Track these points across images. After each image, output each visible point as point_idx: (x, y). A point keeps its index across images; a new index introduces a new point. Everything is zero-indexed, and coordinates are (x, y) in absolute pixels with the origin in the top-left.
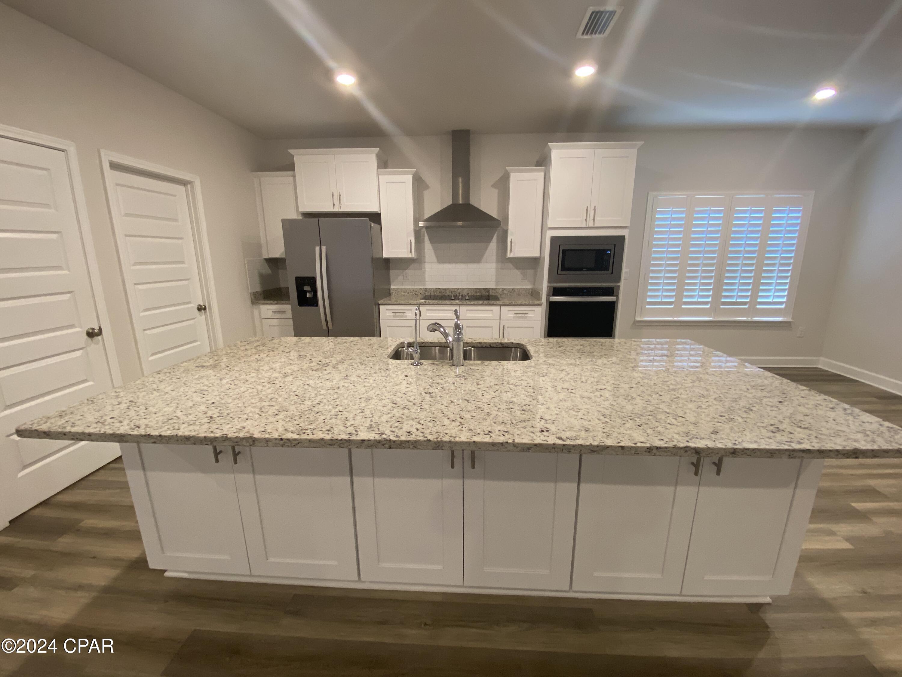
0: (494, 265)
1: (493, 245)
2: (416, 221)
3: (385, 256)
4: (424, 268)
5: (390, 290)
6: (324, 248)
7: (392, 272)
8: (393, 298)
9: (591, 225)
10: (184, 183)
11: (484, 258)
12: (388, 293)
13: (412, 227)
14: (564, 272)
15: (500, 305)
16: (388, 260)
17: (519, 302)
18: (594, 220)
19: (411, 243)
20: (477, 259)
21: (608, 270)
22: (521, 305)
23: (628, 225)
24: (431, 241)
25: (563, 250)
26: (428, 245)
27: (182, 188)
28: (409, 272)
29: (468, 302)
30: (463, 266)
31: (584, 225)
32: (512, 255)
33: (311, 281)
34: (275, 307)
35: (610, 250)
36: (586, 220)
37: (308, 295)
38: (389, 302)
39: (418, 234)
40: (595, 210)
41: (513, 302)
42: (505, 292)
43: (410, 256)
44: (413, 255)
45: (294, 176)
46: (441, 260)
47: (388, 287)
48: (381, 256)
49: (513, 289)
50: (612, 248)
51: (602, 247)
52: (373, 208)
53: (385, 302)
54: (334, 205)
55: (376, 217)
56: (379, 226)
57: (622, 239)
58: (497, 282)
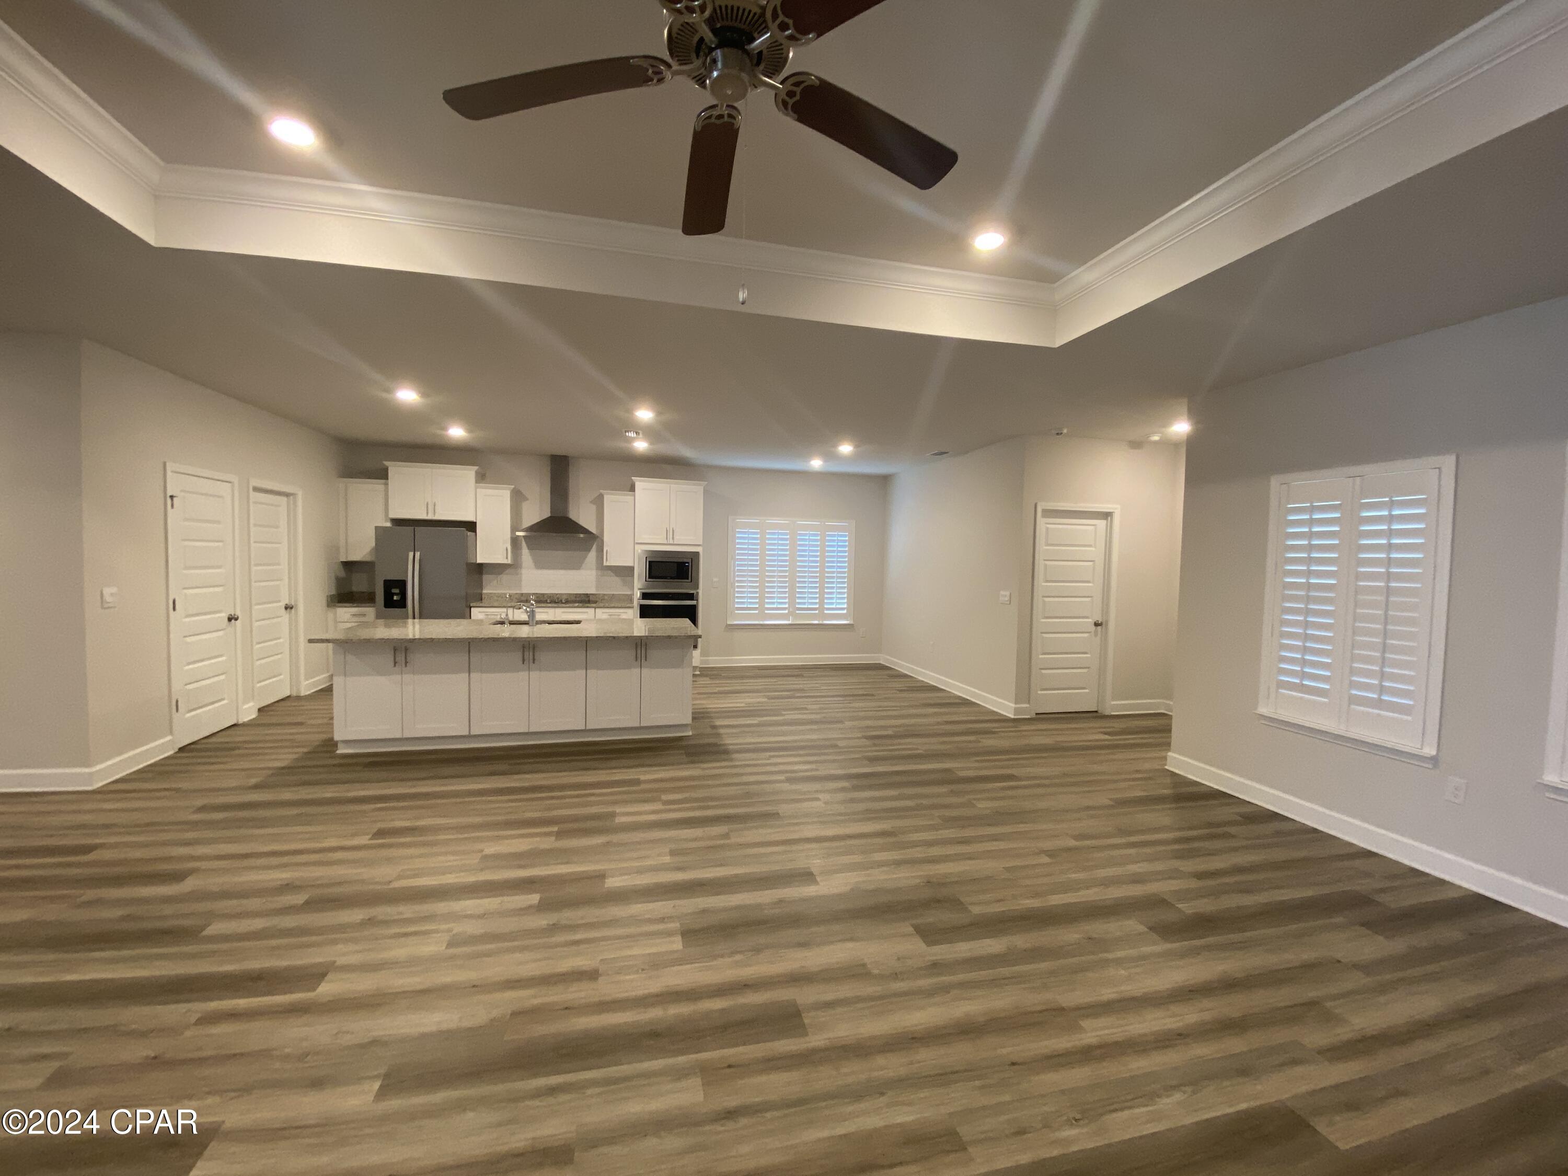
0: (594, 572)
1: (592, 554)
2: (514, 529)
3: (479, 561)
4: (521, 574)
5: (481, 594)
6: (418, 554)
7: (486, 577)
8: (485, 602)
9: (671, 542)
10: (287, 495)
11: (584, 566)
12: (480, 598)
13: (509, 536)
14: (650, 580)
15: (595, 608)
16: (481, 565)
17: (613, 605)
18: (673, 538)
19: (507, 550)
20: (577, 566)
21: (688, 579)
22: (614, 607)
23: (701, 543)
24: (529, 548)
25: (649, 562)
26: (525, 551)
27: (285, 499)
28: (505, 578)
29: (564, 605)
30: (562, 572)
31: (666, 542)
32: (608, 564)
33: (402, 584)
34: (354, 610)
35: (688, 563)
36: (667, 539)
37: (395, 598)
38: (481, 605)
39: (515, 541)
40: (673, 531)
41: (607, 605)
42: (606, 597)
43: (505, 561)
44: (509, 561)
45: (386, 484)
46: (539, 565)
47: (479, 591)
48: (474, 562)
49: (613, 594)
50: (690, 561)
51: (681, 560)
52: (469, 518)
53: (478, 605)
54: (427, 513)
55: (471, 526)
56: (474, 534)
57: (697, 554)
58: (597, 588)
